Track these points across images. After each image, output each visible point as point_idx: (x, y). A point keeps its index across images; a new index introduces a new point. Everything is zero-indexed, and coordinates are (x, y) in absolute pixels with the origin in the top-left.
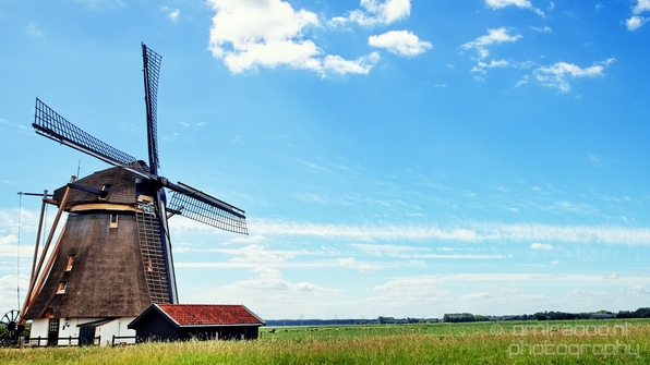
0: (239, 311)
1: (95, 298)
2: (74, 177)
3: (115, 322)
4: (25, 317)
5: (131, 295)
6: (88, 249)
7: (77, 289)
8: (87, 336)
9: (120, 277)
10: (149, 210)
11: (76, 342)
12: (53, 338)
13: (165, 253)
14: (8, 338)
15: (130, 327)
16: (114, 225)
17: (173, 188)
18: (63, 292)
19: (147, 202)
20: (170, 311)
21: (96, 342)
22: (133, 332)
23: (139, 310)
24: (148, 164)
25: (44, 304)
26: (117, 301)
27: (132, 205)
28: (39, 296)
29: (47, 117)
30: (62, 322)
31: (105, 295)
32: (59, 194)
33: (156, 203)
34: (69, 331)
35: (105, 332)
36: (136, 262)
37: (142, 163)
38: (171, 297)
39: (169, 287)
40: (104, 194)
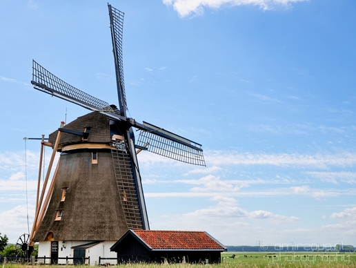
0: (202, 237)
1: (84, 224)
2: (63, 123)
3: (100, 246)
4: (34, 240)
5: (111, 221)
6: (76, 182)
7: (70, 217)
8: (79, 257)
9: (102, 206)
10: (122, 147)
11: (71, 261)
12: (54, 257)
13: (136, 185)
14: (22, 257)
15: (112, 249)
16: (95, 162)
17: (140, 128)
18: (58, 219)
19: (118, 141)
20: (144, 236)
21: (87, 262)
22: (115, 254)
23: (119, 235)
24: (118, 107)
25: (47, 229)
26: (100, 227)
27: (108, 144)
28: (41, 227)
29: (41, 75)
30: (60, 245)
31: (91, 222)
32: (53, 136)
33: (127, 142)
34: (66, 252)
35: (93, 253)
36: (113, 193)
37: (113, 107)
38: (143, 223)
39: (141, 215)
40: (86, 135)
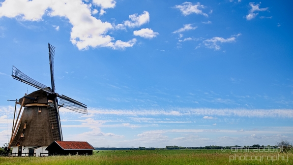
0: (85, 144)
1: (34, 139)
2: (26, 94)
3: (41, 148)
4: (10, 146)
5: (46, 137)
6: (31, 120)
7: (27, 135)
8: (31, 153)
9: (42, 131)
10: (52, 105)
11: (28, 155)
12: (20, 153)
13: (58, 122)
14: (5, 153)
15: (46, 150)
16: (40, 111)
17: (60, 97)
18: (23, 136)
19: (51, 103)
20: (60, 144)
21: (35, 155)
22: (47, 152)
23: (49, 143)
24: (51, 88)
25: (17, 140)
26: (41, 140)
27: (46, 104)
28: (14, 140)
29: (17, 72)
30: (23, 148)
31: (37, 138)
32: (21, 100)
33: (54, 103)
34: (25, 151)
35: (38, 151)
36: (48, 125)
37: (49, 88)
38: (60, 138)
39: (60, 135)
40: (36, 100)
